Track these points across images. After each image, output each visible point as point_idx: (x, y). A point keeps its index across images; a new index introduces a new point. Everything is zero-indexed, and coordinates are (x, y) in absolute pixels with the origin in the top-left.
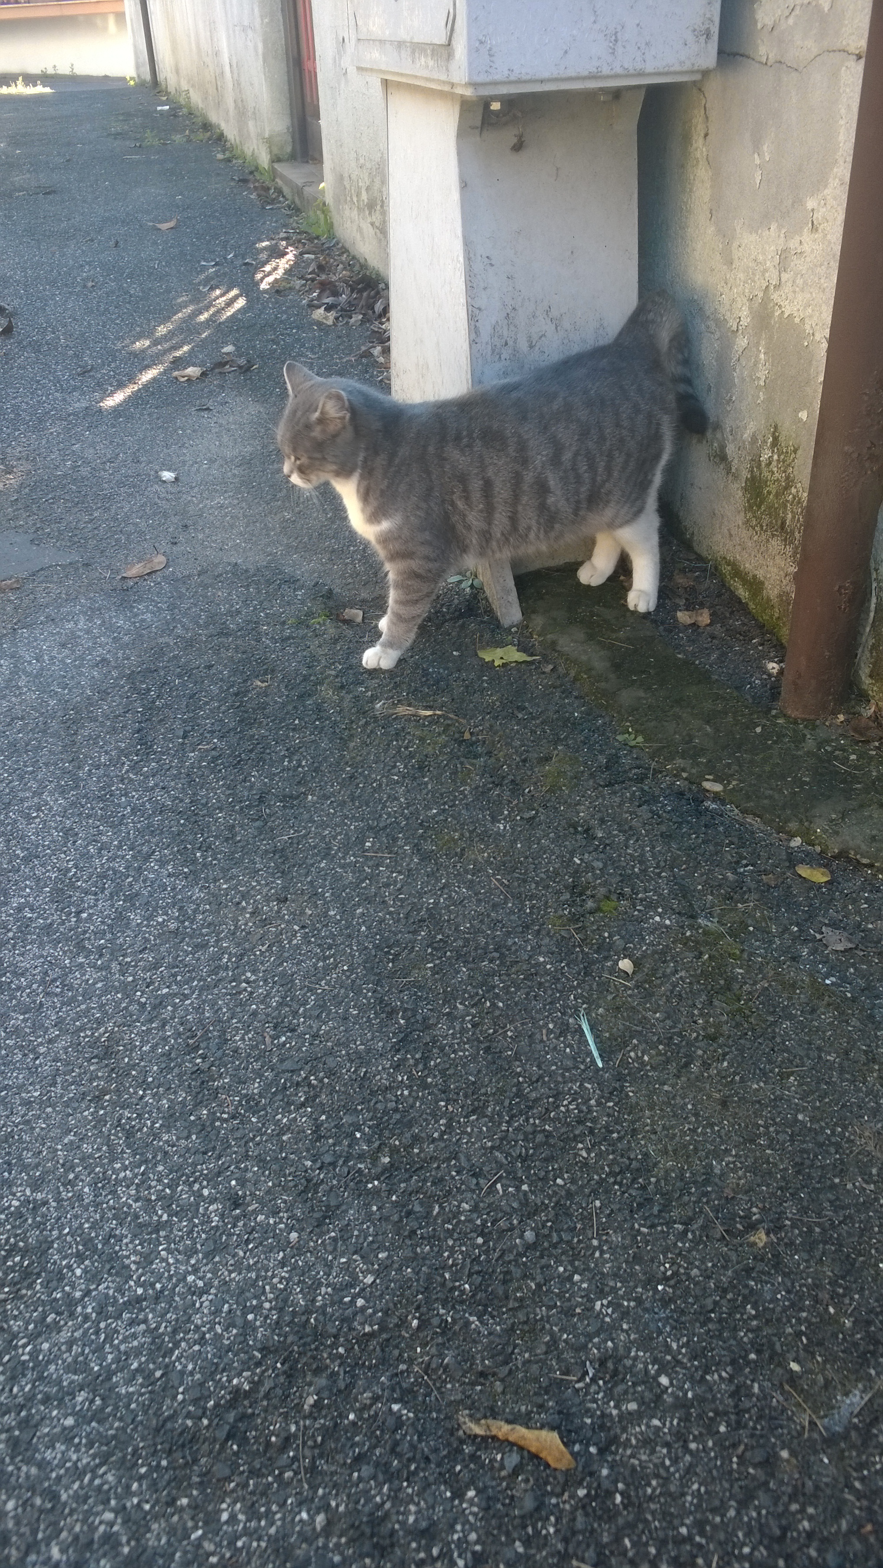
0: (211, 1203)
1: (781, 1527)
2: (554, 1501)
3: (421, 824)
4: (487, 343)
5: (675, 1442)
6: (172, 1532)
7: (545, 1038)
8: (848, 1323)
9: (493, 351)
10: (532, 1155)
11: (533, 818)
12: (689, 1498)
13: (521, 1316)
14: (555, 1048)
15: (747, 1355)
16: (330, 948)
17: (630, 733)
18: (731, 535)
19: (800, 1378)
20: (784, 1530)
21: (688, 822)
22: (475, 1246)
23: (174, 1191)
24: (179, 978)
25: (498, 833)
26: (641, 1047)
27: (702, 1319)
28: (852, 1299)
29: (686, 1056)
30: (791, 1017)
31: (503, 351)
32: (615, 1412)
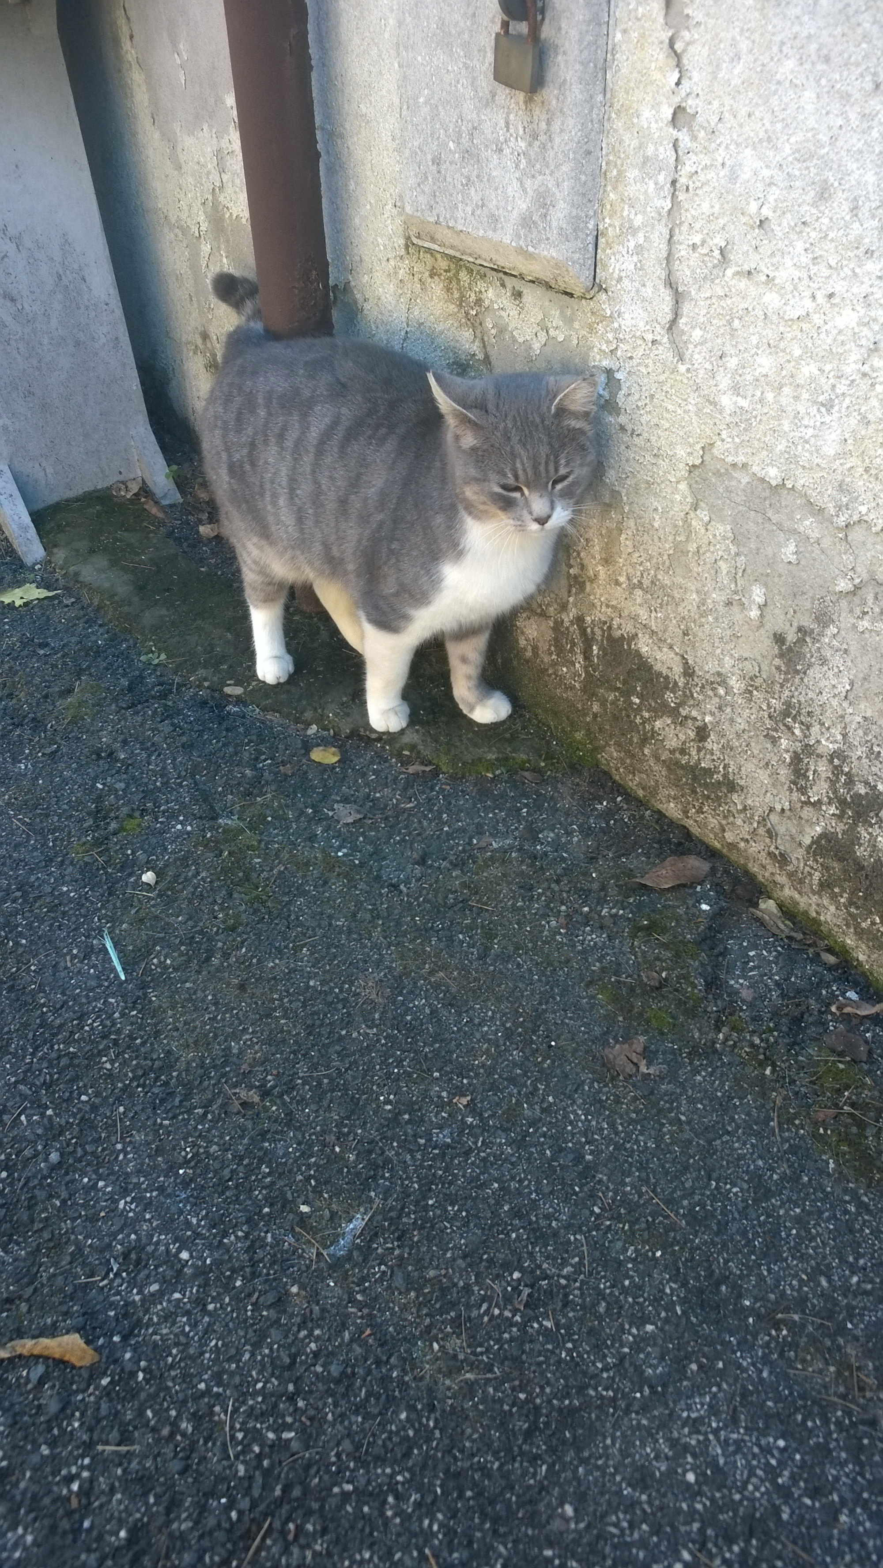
1: (289, 1356)
2: (79, 1397)
5: (194, 1309)
7: (69, 964)
8: (352, 1157)
10: (57, 1079)
11: (56, 752)
12: (207, 1355)
13: (46, 1235)
14: (79, 972)
15: (261, 1211)
17: (152, 652)
19: (310, 1217)
20: (293, 1357)
21: (210, 729)
25: (19, 774)
26: (163, 952)
27: (220, 1189)
28: (356, 1134)
29: (207, 951)
32: (137, 1298)
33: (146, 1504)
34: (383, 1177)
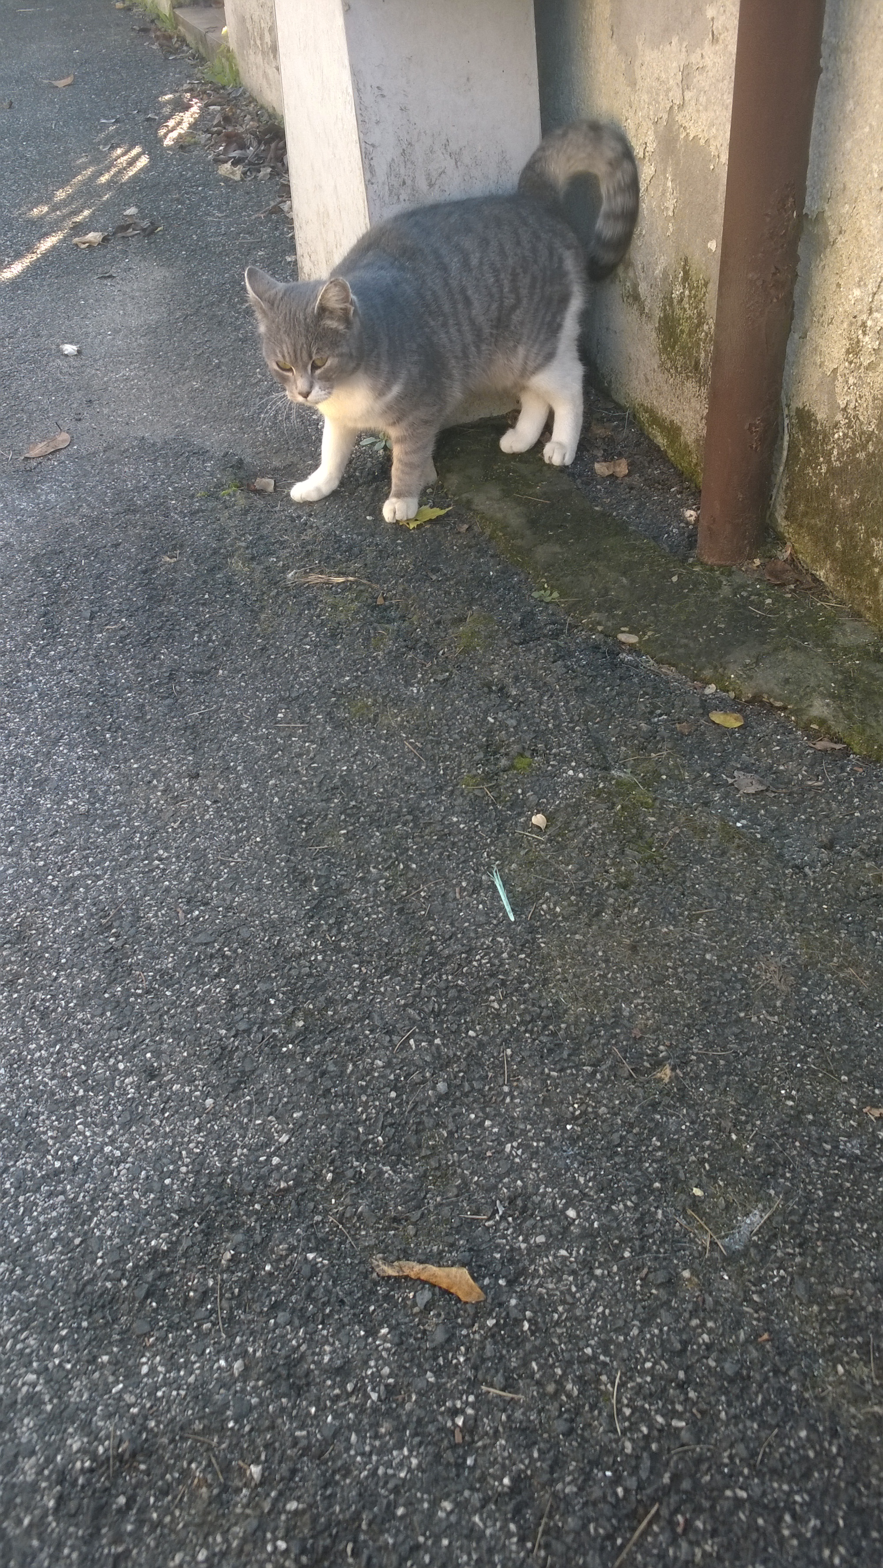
0: (126, 1076)
1: (681, 1342)
2: (464, 1332)
3: (334, 692)
4: (384, 184)
5: (581, 1270)
6: (93, 1388)
7: (458, 896)
8: (750, 1149)
9: (391, 191)
10: (445, 1010)
11: (448, 679)
12: (594, 1321)
13: (434, 1163)
14: (468, 905)
15: (651, 1185)
16: (242, 821)
17: (545, 589)
18: (647, 380)
19: (703, 1202)
20: (685, 1344)
21: (603, 675)
22: (388, 1100)
23: (89, 1067)
24: (91, 860)
25: (412, 697)
26: (553, 899)
27: (609, 1153)
28: (754, 1125)
29: (598, 905)
30: (701, 861)
31: (402, 191)
32: (523, 1246)
33: (530, 1456)
34: (783, 1176)
